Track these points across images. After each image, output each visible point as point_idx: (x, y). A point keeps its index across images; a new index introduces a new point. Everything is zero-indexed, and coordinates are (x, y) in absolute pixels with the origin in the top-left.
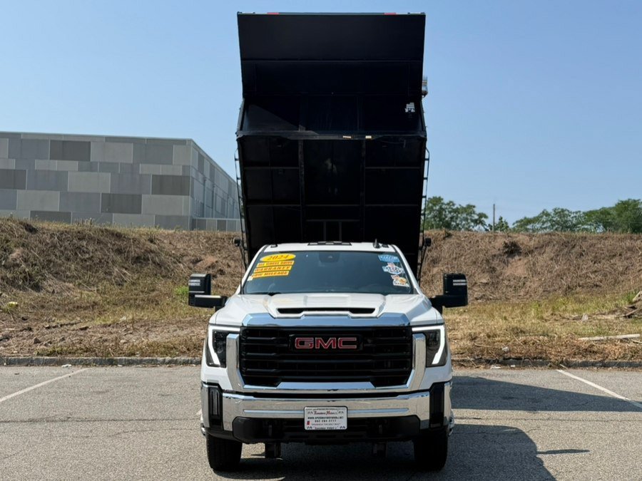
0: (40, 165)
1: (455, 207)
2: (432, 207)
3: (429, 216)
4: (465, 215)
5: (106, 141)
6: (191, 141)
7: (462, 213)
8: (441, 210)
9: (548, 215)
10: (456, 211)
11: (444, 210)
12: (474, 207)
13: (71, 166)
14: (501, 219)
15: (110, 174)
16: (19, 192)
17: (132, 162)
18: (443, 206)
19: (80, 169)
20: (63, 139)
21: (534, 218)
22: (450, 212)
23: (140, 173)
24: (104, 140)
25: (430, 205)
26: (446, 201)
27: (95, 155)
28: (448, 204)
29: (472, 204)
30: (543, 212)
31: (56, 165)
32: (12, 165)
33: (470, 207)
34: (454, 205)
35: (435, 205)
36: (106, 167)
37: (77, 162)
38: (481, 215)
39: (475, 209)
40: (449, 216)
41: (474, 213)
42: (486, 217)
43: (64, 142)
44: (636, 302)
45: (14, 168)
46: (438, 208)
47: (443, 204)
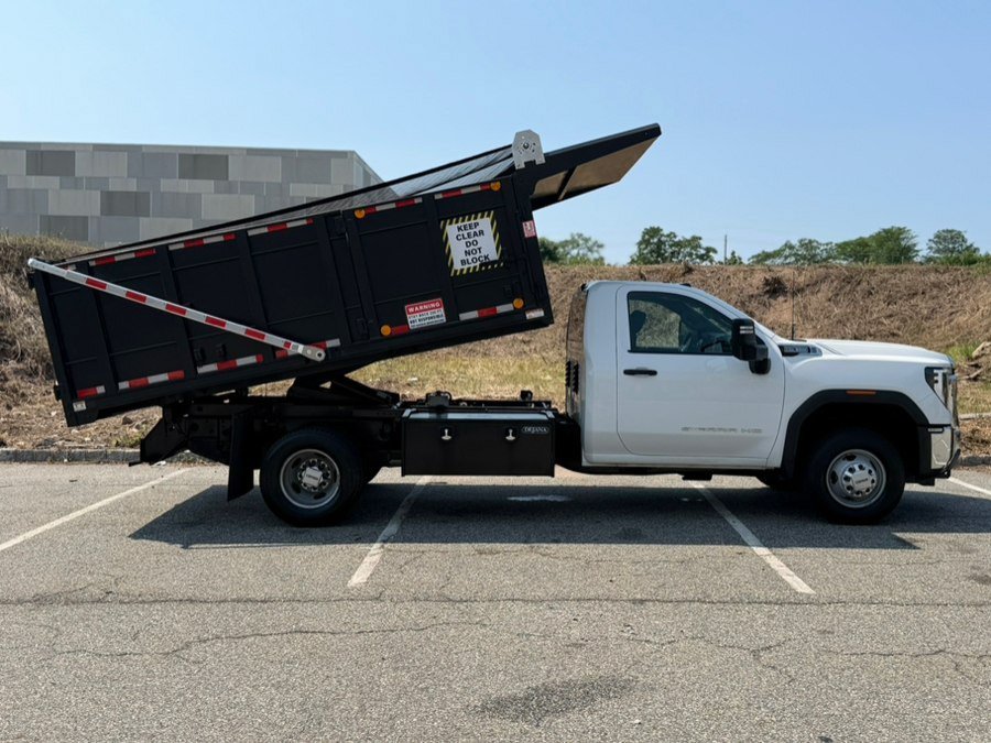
0: (167, 185)
1: (677, 240)
2: (649, 240)
3: (645, 252)
4: (688, 250)
5: (248, 154)
6: (353, 153)
7: (686, 246)
8: (660, 243)
9: (791, 247)
10: (678, 244)
11: (663, 243)
12: (700, 238)
13: (205, 186)
14: (733, 253)
15: (253, 196)
16: (143, 220)
17: (280, 180)
18: (663, 239)
19: (217, 191)
20: (194, 152)
21: (775, 252)
22: (671, 246)
23: (291, 194)
24: (245, 152)
25: (647, 237)
26: (666, 232)
27: (235, 173)
28: (668, 236)
29: (698, 235)
30: (786, 245)
31: (186, 186)
32: (132, 186)
33: (696, 239)
34: (675, 236)
35: (652, 237)
36: (249, 187)
37: (213, 182)
38: (709, 250)
39: (701, 242)
40: (670, 250)
41: (700, 247)
42: (715, 251)
43: (196, 157)
44: (977, 357)
45: (135, 190)
46: (656, 240)
47: (662, 235)
